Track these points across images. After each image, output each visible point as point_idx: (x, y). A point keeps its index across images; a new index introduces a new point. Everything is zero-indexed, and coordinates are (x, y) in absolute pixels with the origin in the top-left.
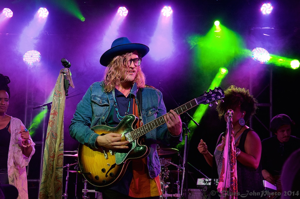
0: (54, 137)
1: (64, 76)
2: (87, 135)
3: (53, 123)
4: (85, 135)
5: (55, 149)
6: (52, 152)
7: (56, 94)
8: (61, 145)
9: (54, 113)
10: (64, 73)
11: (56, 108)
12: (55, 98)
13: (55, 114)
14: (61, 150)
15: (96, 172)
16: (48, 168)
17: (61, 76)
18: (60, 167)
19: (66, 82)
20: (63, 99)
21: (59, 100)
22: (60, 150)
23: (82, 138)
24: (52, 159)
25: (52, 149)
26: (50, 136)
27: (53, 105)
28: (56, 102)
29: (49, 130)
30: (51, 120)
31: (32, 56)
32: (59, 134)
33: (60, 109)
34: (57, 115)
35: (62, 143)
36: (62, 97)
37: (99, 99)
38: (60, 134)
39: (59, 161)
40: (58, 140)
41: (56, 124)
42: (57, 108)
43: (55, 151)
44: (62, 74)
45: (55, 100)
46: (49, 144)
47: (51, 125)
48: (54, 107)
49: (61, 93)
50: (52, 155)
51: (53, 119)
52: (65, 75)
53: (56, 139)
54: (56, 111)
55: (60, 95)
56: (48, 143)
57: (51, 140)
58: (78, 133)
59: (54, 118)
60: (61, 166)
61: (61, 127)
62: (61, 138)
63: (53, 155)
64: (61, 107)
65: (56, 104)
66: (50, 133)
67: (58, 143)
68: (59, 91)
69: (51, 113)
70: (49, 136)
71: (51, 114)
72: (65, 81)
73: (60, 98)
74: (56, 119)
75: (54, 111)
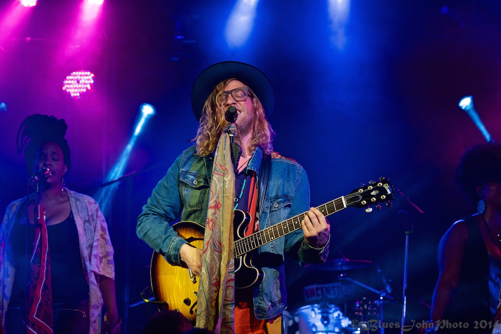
0: (216, 248)
1: (230, 137)
2: (166, 238)
3: (214, 223)
4: (163, 238)
5: (219, 271)
6: (215, 276)
7: (218, 171)
8: (231, 263)
9: (215, 206)
10: (229, 132)
11: (218, 197)
12: (217, 178)
13: (217, 207)
14: (230, 272)
15: (176, 302)
16: (209, 304)
17: (226, 137)
18: (230, 302)
20: (231, 181)
21: (224, 182)
22: (228, 273)
23: (155, 242)
24: (215, 289)
25: (214, 270)
26: (211, 248)
27: (213, 190)
28: (218, 185)
29: (209, 237)
30: (210, 219)
31: (78, 82)
32: (225, 243)
33: (226, 199)
34: (221, 209)
35: (232, 260)
36: (230, 177)
37: (192, 177)
38: (228, 243)
39: (228, 292)
40: (225, 254)
41: (219, 225)
42: (220, 197)
43: (219, 275)
44: (227, 134)
45: (217, 182)
46: (209, 261)
47: (211, 227)
48: (214, 194)
49: (226, 169)
50: (214, 282)
51: (214, 217)
52: (232, 135)
53: (220, 252)
54: (218, 202)
55: (226, 172)
56: (207, 259)
57: (211, 254)
58: (150, 231)
60: (232, 301)
61: (229, 231)
62: (230, 250)
63: (216, 281)
64: (228, 195)
65: (218, 189)
66: (211, 241)
67: (224, 260)
68: (223, 165)
69: (209, 206)
70: (209, 248)
72: (233, 145)
73: (225, 179)
74: (219, 216)
75: (215, 201)
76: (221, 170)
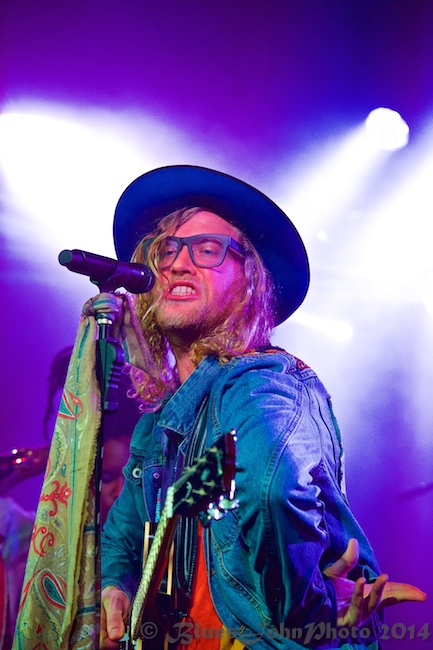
1: (100, 326)
3: (49, 538)
7: (64, 411)
9: (55, 494)
10: (96, 314)
11: (63, 472)
12: (61, 426)
13: (58, 496)
17: (87, 327)
19: (103, 353)
20: (88, 429)
21: (76, 434)
26: (34, 598)
27: (50, 457)
28: (64, 442)
29: (32, 571)
30: (39, 527)
34: (69, 501)
36: (86, 421)
40: (67, 611)
41: (65, 543)
42: (68, 471)
45: (62, 436)
46: (26, 632)
47: (38, 548)
48: (53, 465)
51: (51, 522)
52: (104, 321)
54: (62, 485)
55: (80, 410)
56: (22, 628)
59: (52, 514)
65: (64, 453)
66: (35, 582)
68: (75, 394)
70: (29, 597)
71: (44, 499)
72: (102, 346)
73: (77, 426)
74: (65, 519)
75: (56, 483)
76: (71, 406)
